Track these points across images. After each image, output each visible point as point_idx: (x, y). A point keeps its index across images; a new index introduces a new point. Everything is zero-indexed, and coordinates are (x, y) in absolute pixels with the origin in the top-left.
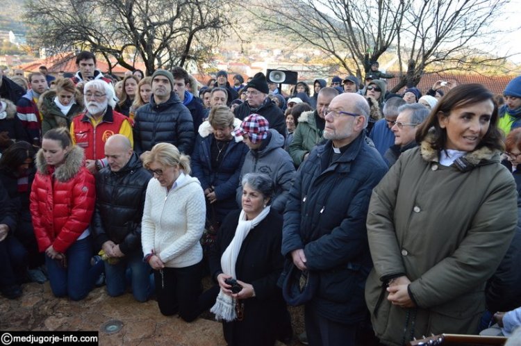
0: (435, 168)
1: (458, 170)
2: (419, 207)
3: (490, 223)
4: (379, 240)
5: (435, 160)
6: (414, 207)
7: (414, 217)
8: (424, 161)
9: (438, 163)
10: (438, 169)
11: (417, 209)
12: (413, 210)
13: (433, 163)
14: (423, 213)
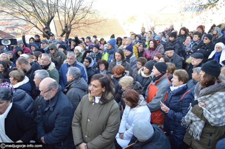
0: (93, 104)
1: (100, 104)
2: (89, 119)
3: (112, 124)
4: (76, 132)
5: (93, 101)
6: (88, 119)
7: (88, 123)
8: (90, 102)
9: (94, 102)
10: (94, 104)
11: (89, 120)
12: (87, 120)
13: (93, 102)
14: (91, 122)
